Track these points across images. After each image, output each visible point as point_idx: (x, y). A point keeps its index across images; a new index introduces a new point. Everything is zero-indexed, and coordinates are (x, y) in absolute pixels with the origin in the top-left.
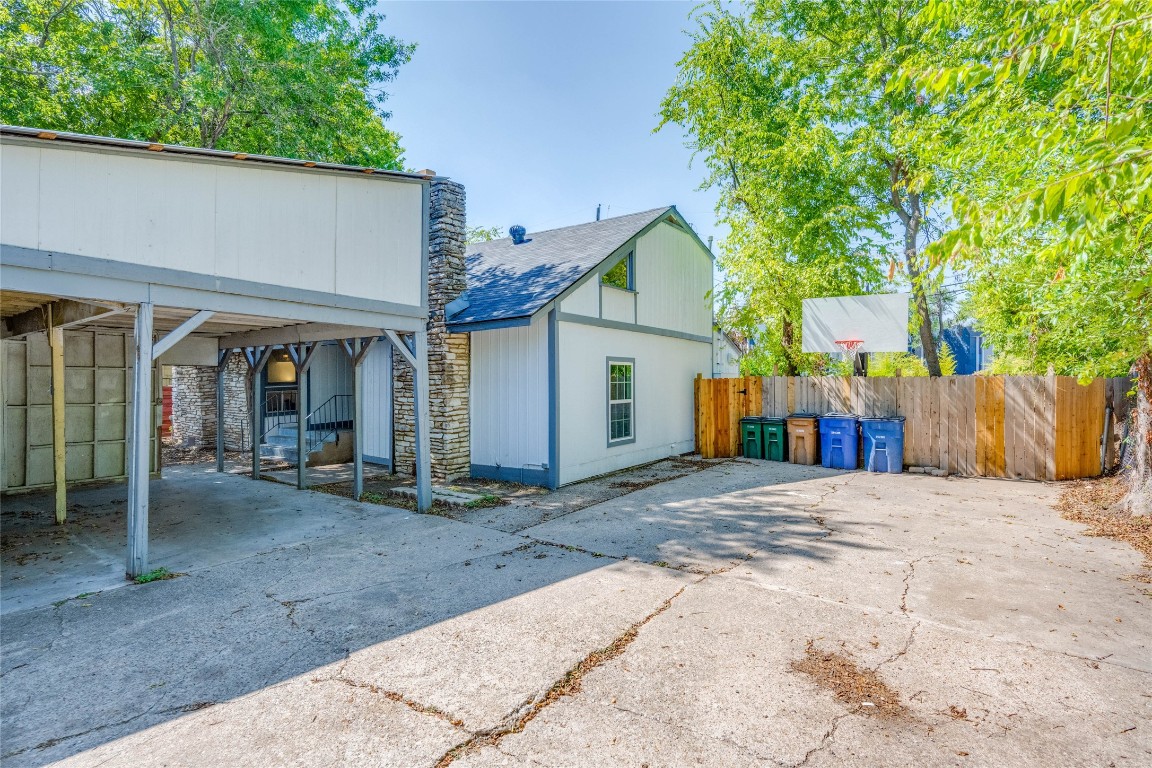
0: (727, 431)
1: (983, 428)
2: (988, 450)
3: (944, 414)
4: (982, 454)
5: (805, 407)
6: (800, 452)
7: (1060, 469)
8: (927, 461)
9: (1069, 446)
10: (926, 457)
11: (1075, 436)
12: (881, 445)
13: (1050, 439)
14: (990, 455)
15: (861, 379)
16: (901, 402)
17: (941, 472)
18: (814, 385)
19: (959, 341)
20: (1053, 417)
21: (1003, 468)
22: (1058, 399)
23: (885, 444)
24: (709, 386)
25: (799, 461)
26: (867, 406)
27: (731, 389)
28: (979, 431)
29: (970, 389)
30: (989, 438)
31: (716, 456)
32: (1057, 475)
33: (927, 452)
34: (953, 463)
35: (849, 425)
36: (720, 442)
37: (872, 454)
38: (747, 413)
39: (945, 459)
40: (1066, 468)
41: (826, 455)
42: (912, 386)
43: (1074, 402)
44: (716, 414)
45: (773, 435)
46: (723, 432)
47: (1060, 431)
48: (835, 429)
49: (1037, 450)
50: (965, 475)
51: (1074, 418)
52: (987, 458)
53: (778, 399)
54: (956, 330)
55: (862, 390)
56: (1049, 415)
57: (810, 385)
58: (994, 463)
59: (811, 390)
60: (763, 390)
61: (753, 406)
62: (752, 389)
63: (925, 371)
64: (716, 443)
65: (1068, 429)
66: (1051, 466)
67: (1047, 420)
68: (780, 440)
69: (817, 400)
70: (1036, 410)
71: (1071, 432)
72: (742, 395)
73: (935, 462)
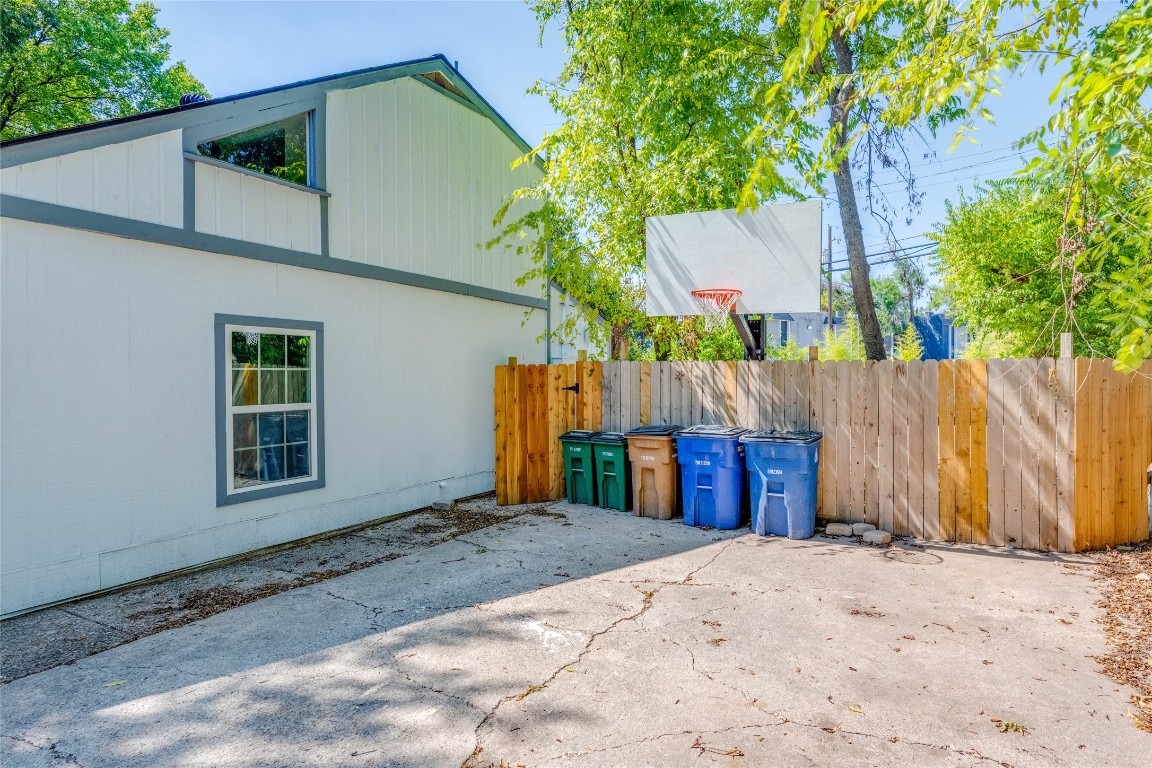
0: (544, 457)
1: (950, 454)
2: (960, 494)
3: (885, 428)
4: (948, 501)
5: (666, 414)
6: (649, 495)
7: (1083, 531)
8: (859, 514)
9: (1096, 489)
10: (856, 506)
11: (1106, 469)
12: (776, 487)
13: (1066, 474)
14: (962, 505)
15: (754, 366)
16: (816, 407)
17: (878, 536)
18: (680, 376)
19: (930, 331)
20: (1071, 433)
21: (984, 528)
22: (1079, 401)
23: (783, 484)
24: (512, 378)
25: (647, 512)
26: (762, 412)
27: (551, 383)
28: (944, 461)
29: (930, 384)
30: (959, 470)
31: (523, 501)
32: (1077, 542)
33: (858, 496)
34: (900, 517)
35: (723, 447)
36: (529, 475)
37: (762, 503)
38: (580, 425)
39: (887, 511)
40: (1092, 528)
41: (689, 503)
42: (835, 377)
43: (1106, 407)
44: (523, 426)
45: (608, 464)
46: (537, 457)
47: (1079, 460)
48: (701, 456)
49: (1042, 497)
50: (919, 541)
51: (1105, 435)
52: (957, 509)
53: (626, 401)
54: (927, 317)
55: (754, 385)
56: (1063, 431)
57: (674, 377)
58: (970, 519)
59: (675, 383)
60: (604, 387)
61: (588, 413)
62: (588, 383)
63: (858, 353)
64: (523, 478)
65: (1095, 456)
66: (1067, 527)
67: (1060, 440)
68: (618, 472)
69: (685, 403)
70: (1041, 422)
71: (1100, 461)
72: (572, 393)
73: (871, 514)
